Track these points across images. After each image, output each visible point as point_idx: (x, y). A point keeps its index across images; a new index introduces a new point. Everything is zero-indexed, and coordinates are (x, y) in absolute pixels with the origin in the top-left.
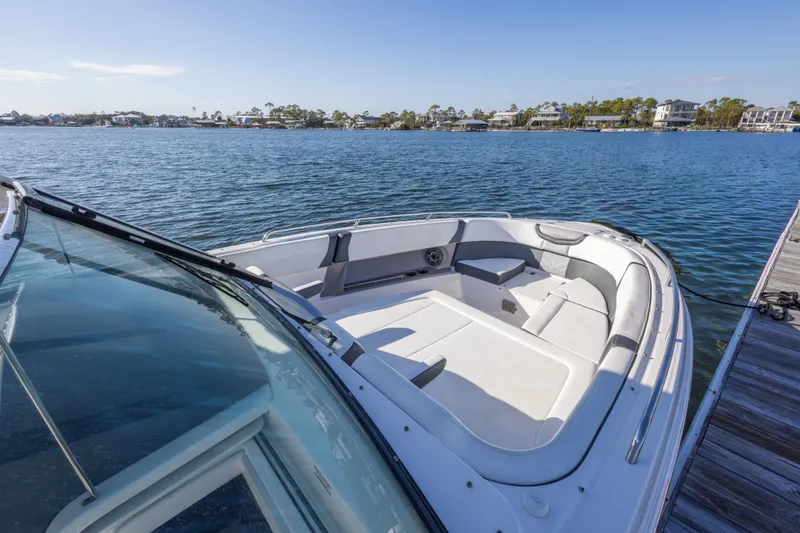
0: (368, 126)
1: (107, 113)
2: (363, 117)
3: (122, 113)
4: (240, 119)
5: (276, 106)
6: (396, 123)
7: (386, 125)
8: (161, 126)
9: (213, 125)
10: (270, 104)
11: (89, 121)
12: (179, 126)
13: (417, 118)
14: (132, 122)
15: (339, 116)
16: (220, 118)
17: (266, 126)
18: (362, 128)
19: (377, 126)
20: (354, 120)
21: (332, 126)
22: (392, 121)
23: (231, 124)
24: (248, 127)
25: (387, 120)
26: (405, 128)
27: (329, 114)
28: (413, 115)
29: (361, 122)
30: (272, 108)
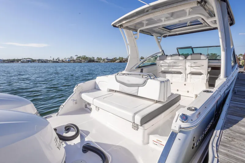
0: (109, 61)
1: (19, 59)
2: (106, 59)
3: (24, 59)
4: (66, 60)
5: (79, 56)
6: (117, 61)
7: (114, 61)
8: (38, 62)
9: (57, 62)
10: (77, 55)
11: (13, 61)
12: (45, 62)
13: (124, 59)
14: (28, 61)
15: (99, 59)
16: (59, 60)
17: (75, 62)
18: (107, 62)
19: (111, 62)
20: (104, 60)
21: (97, 62)
22: (116, 60)
23: (63, 61)
24: (69, 62)
25: (114, 60)
26: (121, 62)
27: (95, 59)
28: (123, 58)
29: (106, 61)
30: (77, 57)
